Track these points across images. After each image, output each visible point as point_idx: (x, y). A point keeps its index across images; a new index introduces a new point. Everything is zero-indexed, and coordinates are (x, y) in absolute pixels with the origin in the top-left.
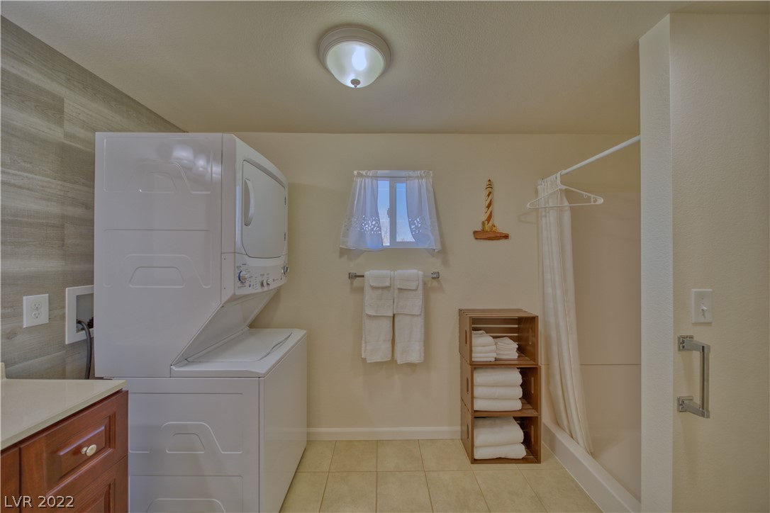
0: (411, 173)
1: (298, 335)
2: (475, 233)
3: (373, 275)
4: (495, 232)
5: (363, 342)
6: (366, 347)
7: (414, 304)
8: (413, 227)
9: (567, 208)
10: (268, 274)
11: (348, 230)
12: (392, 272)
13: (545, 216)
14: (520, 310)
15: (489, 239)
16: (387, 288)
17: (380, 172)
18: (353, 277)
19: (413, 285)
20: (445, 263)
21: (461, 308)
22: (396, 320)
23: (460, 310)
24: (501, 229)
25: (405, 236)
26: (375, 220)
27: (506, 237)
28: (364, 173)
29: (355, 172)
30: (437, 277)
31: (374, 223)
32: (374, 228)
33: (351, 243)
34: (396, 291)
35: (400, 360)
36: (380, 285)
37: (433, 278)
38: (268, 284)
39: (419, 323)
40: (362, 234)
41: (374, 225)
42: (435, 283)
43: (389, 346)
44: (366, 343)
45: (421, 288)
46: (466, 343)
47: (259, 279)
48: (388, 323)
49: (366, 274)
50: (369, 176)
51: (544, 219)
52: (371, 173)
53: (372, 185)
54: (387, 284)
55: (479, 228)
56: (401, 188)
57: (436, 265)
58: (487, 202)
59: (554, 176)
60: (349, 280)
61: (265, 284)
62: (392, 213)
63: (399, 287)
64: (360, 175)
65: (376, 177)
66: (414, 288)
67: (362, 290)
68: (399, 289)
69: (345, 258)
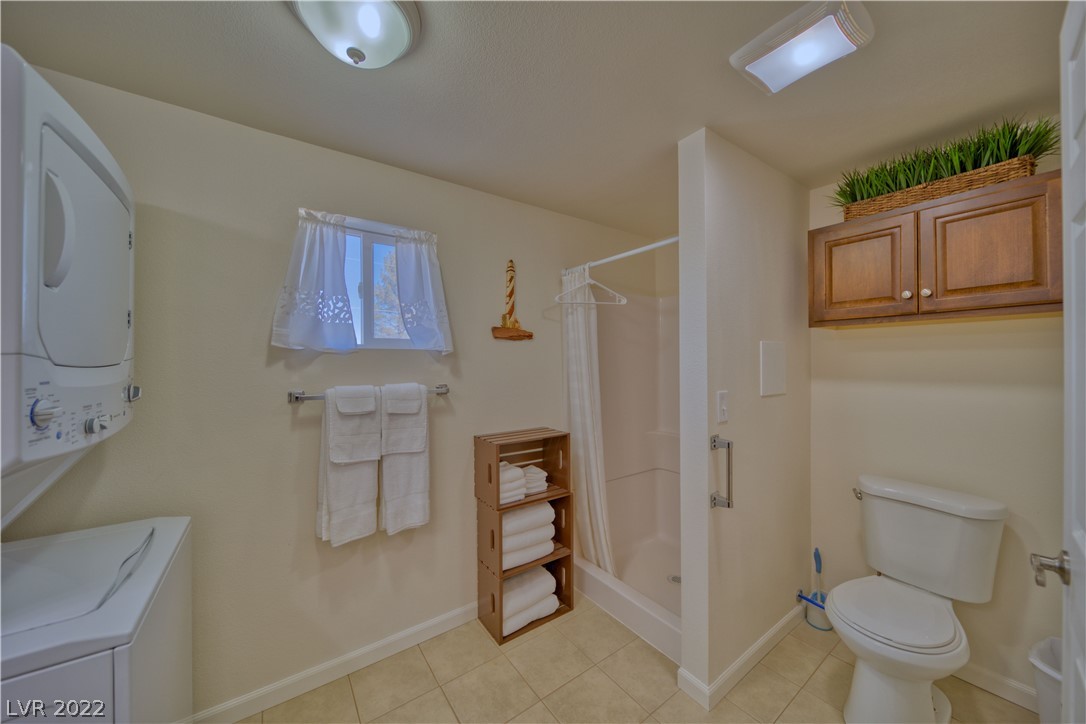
0: (403, 231)
2: (494, 329)
3: (341, 392)
4: (518, 330)
5: (324, 512)
6: (330, 520)
7: (414, 436)
8: (408, 316)
9: (593, 306)
10: (99, 404)
11: (288, 314)
12: (377, 388)
13: (572, 313)
14: (546, 429)
15: (511, 338)
16: (370, 414)
17: (350, 220)
18: (295, 399)
19: (413, 407)
20: (456, 372)
21: (478, 434)
22: (385, 465)
23: (477, 439)
24: (525, 326)
25: (391, 327)
26: (343, 301)
27: (530, 336)
28: (319, 215)
29: (301, 211)
30: (443, 393)
31: (340, 305)
32: (339, 313)
33: (295, 336)
34: (385, 419)
35: (392, 528)
36: (358, 411)
37: (438, 394)
38: (103, 427)
39: (420, 465)
40: (317, 324)
41: (341, 309)
42: (441, 402)
43: (373, 509)
44: (330, 513)
45: (424, 410)
46: (489, 482)
47: (82, 417)
48: (370, 473)
49: (330, 392)
50: (329, 224)
51: (570, 317)
52: (333, 218)
53: (335, 238)
54: (371, 408)
55: (499, 324)
56: (385, 255)
57: (443, 375)
58: (509, 290)
59: (582, 267)
60: (289, 408)
61: (96, 427)
62: (367, 290)
63: (390, 411)
64: (310, 218)
65: (344, 228)
66: (415, 411)
67: (318, 422)
68: (391, 415)
69: (281, 365)
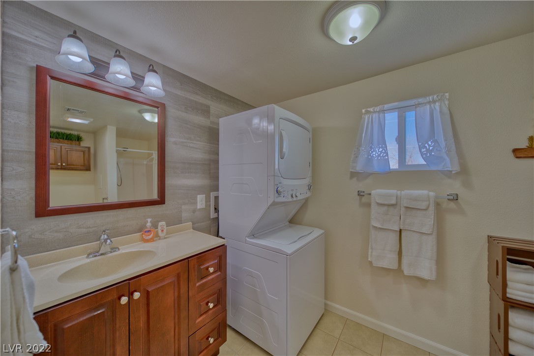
0: (421, 100)
1: (317, 232)
2: (516, 150)
3: (378, 193)
5: (370, 248)
6: (372, 252)
8: (423, 150)
10: (296, 190)
11: (357, 157)
12: (399, 192)
16: (393, 205)
17: (386, 106)
18: (360, 194)
19: (423, 205)
20: (467, 184)
21: (491, 235)
22: (403, 234)
23: (489, 237)
25: (416, 159)
26: (382, 147)
28: (371, 110)
29: (364, 111)
30: (455, 198)
31: (381, 150)
32: (380, 154)
33: (359, 167)
34: (403, 209)
35: (407, 271)
36: (386, 203)
37: (449, 199)
38: (296, 196)
39: (429, 245)
40: (369, 160)
41: (381, 152)
42: (452, 205)
43: (396, 256)
44: (372, 249)
45: (432, 208)
46: (497, 274)
47: (290, 193)
48: (394, 238)
49: (373, 192)
50: (376, 112)
52: (378, 109)
53: (379, 117)
54: (393, 202)
55: (523, 145)
56: (411, 116)
57: (456, 187)
60: (358, 197)
61: (294, 196)
62: (401, 141)
63: (406, 205)
64: (367, 112)
65: (383, 111)
66: (424, 208)
67: (369, 205)
68: (407, 208)
69: (355, 179)
